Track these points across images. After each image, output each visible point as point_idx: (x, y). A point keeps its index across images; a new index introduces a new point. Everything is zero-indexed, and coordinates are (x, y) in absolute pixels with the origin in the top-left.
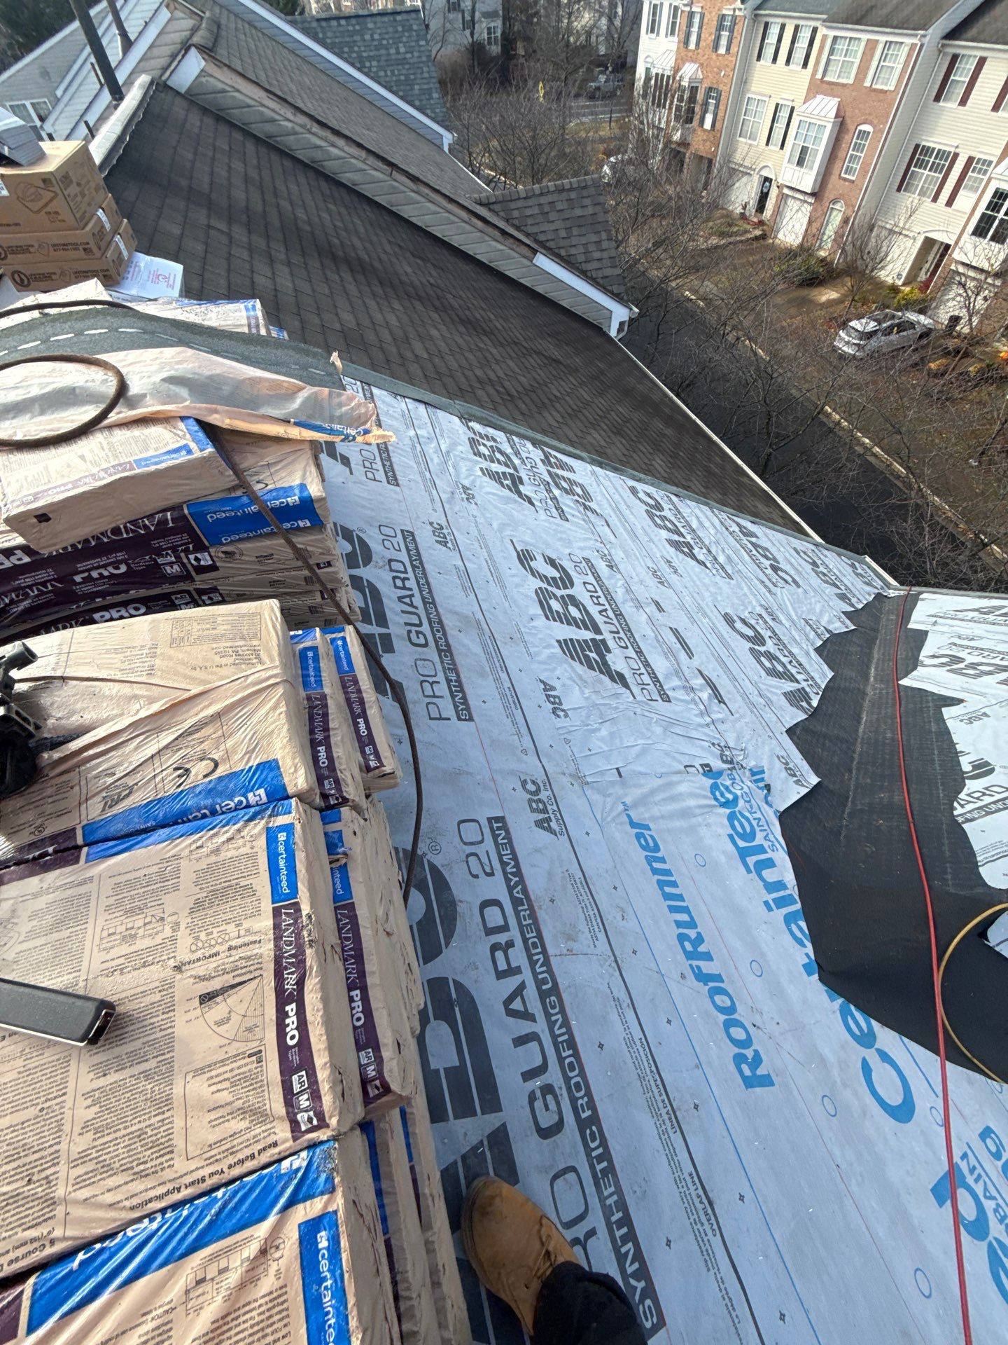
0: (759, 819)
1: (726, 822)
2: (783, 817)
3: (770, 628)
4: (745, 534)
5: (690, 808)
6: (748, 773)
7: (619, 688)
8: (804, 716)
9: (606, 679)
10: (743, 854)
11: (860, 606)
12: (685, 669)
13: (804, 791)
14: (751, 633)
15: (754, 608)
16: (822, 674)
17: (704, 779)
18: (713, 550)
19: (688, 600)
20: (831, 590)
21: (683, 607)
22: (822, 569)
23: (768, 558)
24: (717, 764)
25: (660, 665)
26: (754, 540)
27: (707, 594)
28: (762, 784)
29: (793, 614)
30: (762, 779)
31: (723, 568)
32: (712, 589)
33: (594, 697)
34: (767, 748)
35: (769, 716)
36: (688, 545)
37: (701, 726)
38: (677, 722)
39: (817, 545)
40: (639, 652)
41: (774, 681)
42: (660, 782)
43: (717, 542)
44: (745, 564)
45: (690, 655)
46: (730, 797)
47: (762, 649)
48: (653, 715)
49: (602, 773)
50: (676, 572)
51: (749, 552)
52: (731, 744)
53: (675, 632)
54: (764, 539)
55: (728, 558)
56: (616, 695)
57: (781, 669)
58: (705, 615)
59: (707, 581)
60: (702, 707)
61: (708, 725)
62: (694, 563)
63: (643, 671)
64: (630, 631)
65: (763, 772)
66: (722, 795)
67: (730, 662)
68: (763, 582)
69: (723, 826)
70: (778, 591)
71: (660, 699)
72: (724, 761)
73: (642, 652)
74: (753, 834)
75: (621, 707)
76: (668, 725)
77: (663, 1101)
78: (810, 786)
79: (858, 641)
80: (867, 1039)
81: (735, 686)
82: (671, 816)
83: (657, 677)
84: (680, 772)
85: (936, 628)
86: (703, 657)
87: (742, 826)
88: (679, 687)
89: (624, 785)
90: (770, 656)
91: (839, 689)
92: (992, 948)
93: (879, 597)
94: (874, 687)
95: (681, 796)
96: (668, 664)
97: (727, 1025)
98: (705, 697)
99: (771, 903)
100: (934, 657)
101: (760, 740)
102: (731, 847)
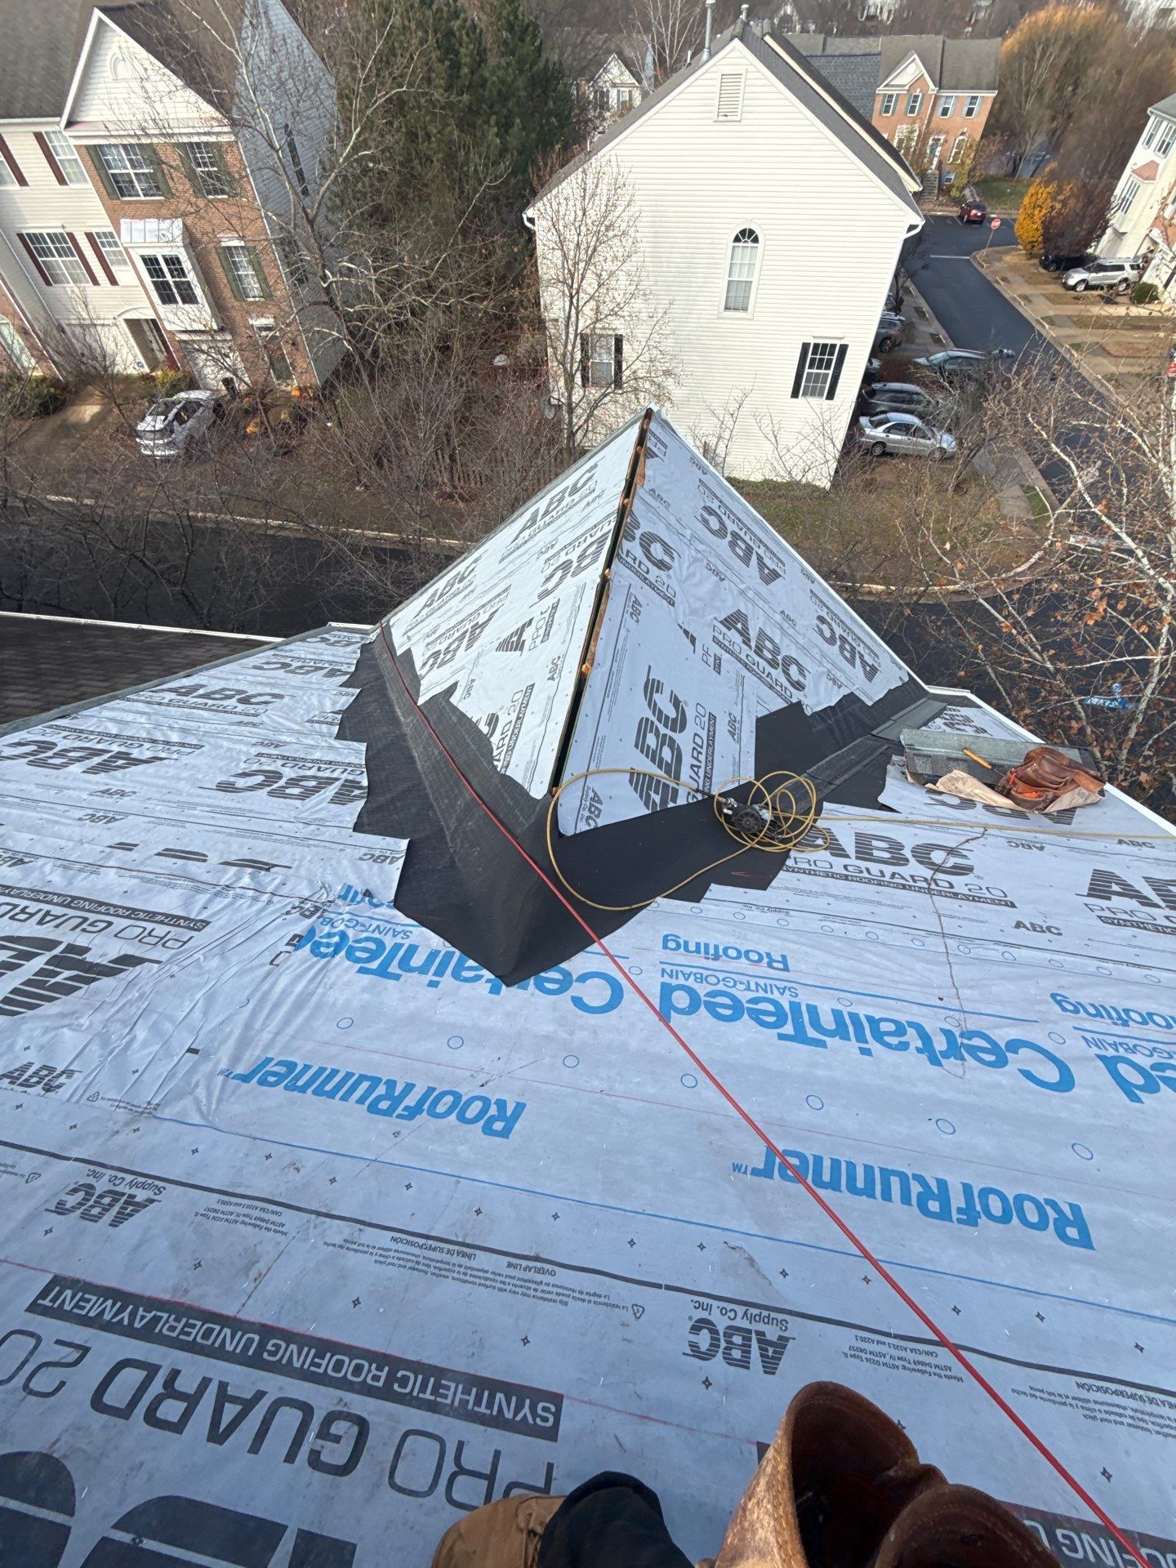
0: (378, 927)
1: (347, 963)
2: (398, 903)
3: (278, 757)
4: (186, 694)
5: (302, 993)
6: (339, 902)
7: (132, 973)
8: (362, 803)
9: (105, 982)
10: (382, 972)
11: (353, 669)
12: (205, 877)
13: (400, 863)
14: (260, 779)
15: (248, 753)
16: (355, 752)
17: (299, 952)
18: (159, 736)
19: (160, 810)
20: (316, 677)
21: (160, 821)
22: (295, 664)
23: (230, 697)
24: (301, 927)
25: (169, 901)
26: (201, 692)
27: (181, 785)
28: (359, 898)
29: (293, 726)
30: (356, 893)
31: (183, 745)
32: (185, 774)
33: (98, 1017)
34: (345, 863)
35: (328, 833)
36: (119, 756)
37: (263, 909)
38: (232, 934)
39: (275, 647)
40: (132, 913)
41: (315, 799)
42: (251, 1006)
43: (158, 726)
44: (210, 721)
45: (201, 857)
46: (336, 939)
47: (282, 783)
48: (196, 956)
49: (171, 1074)
50: (123, 794)
51: (205, 708)
52: (306, 894)
53: (168, 853)
54: (214, 681)
55: (183, 730)
56: (130, 984)
57: (313, 783)
58: (193, 805)
59: (172, 772)
60: (251, 893)
61: (269, 902)
62: (142, 767)
63: (149, 926)
64: (101, 904)
65: (350, 887)
66: (328, 945)
67: (254, 825)
68: (240, 723)
69: (347, 970)
70: (264, 718)
71: (194, 933)
72: (309, 917)
73: (134, 910)
74: (380, 944)
75: (147, 989)
76: (222, 948)
77: (449, 1252)
78: (404, 854)
79: (370, 699)
80: (566, 983)
81: (276, 841)
82: (287, 1022)
83: (173, 917)
84: (268, 974)
85: (412, 641)
86: (220, 846)
87: (365, 950)
88: (210, 901)
89: (207, 1055)
90: (294, 782)
91: (379, 752)
92: (575, 835)
93: (365, 648)
94: (408, 723)
95: (285, 993)
96: (180, 891)
97: (461, 1118)
98: (246, 880)
99: (435, 978)
100: (424, 664)
101: (333, 862)
102: (366, 979)
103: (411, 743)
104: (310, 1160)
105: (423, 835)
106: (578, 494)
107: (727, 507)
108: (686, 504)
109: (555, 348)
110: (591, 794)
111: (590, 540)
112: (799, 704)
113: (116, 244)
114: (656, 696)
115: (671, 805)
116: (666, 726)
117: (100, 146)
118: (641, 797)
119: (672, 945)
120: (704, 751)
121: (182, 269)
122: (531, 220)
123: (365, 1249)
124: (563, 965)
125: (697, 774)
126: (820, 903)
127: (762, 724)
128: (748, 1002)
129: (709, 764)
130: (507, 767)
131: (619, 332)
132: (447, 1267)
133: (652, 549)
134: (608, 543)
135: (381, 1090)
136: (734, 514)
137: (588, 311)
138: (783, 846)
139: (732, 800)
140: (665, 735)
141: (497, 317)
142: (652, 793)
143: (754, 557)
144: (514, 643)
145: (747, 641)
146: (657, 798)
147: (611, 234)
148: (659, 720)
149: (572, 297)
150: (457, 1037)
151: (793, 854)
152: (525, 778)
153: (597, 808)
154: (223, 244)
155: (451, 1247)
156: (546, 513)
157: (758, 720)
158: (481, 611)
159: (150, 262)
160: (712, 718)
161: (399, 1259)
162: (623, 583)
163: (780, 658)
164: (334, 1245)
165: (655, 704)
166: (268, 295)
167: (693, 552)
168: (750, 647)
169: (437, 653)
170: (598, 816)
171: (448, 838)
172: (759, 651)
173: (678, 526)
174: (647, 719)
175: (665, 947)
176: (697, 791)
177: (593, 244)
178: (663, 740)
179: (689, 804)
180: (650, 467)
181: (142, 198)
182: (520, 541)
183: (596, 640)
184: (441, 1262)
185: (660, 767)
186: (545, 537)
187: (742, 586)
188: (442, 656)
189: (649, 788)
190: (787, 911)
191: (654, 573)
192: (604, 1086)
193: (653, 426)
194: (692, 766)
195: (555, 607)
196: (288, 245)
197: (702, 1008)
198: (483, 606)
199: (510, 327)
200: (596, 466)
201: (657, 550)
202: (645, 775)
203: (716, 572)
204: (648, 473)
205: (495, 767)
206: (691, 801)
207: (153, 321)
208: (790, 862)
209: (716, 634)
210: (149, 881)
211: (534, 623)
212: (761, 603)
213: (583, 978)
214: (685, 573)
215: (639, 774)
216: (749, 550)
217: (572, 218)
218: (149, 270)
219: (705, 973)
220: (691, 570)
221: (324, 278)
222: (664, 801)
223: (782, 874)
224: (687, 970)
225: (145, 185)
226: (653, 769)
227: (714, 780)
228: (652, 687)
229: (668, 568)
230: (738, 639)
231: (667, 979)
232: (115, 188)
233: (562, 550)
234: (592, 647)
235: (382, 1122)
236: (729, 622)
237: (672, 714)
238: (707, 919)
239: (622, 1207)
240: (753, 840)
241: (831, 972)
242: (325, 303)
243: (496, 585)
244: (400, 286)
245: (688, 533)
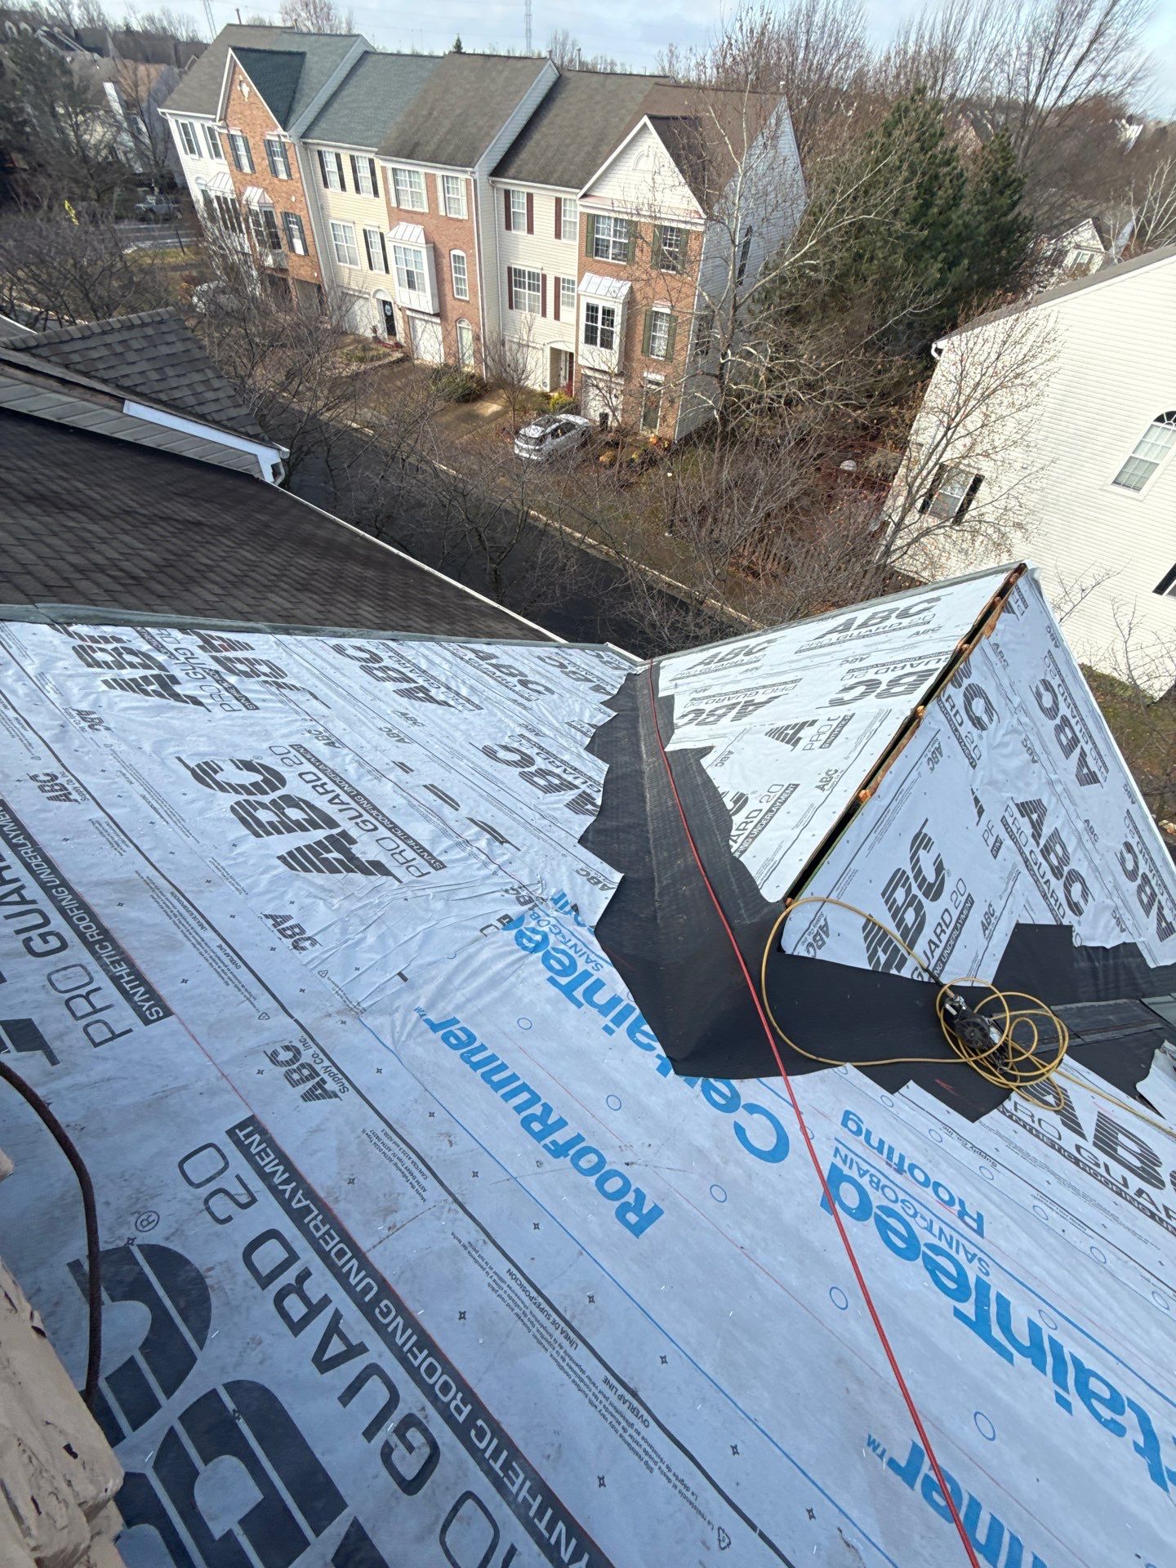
0: (575, 945)
1: (541, 966)
2: (598, 931)
3: (536, 745)
4: (482, 659)
5: (498, 973)
6: (550, 903)
7: (378, 879)
8: (591, 819)
9: (358, 876)
10: (568, 991)
11: (615, 692)
12: (452, 824)
13: (611, 893)
14: (516, 757)
15: (513, 731)
16: (598, 769)
17: (505, 932)
18: (453, 685)
19: (437, 749)
20: (584, 686)
21: (434, 758)
22: (571, 668)
23: (514, 675)
24: (515, 910)
25: (421, 831)
26: (494, 661)
27: (457, 734)
28: (568, 908)
29: (554, 722)
30: (567, 903)
31: (468, 701)
32: (463, 727)
33: (346, 904)
34: (564, 869)
35: (558, 834)
36: (422, 689)
37: (488, 877)
38: (459, 886)
39: (559, 647)
40: (393, 828)
41: (553, 797)
42: (455, 962)
43: (455, 676)
44: (493, 690)
45: (455, 805)
46: (538, 938)
47: (533, 769)
48: (428, 891)
49: (381, 989)
50: (415, 722)
51: (492, 676)
52: (526, 882)
53: (431, 788)
54: (505, 657)
55: (472, 688)
56: (376, 889)
57: (557, 782)
58: (462, 757)
59: (454, 720)
60: (483, 857)
61: (495, 873)
62: (434, 706)
63: (403, 846)
64: (375, 808)
65: (564, 895)
66: (530, 940)
67: (502, 797)
68: (515, 701)
69: (539, 972)
70: (533, 704)
71: (431, 870)
72: (522, 904)
73: (396, 826)
74: (573, 964)
75: (386, 900)
76: (449, 894)
77: (554, 1323)
78: (616, 886)
79: (622, 726)
80: (732, 1103)
81: (514, 819)
82: (479, 993)
83: (421, 847)
84: (476, 940)
85: (680, 689)
86: (471, 803)
87: (559, 962)
88: (451, 847)
89: (412, 988)
90: (542, 773)
91: (617, 778)
92: (792, 956)
93: (630, 677)
94: (648, 763)
95: (485, 965)
96: (432, 827)
97: (600, 1184)
98: (483, 844)
99: (611, 1025)
100: (684, 716)
101: (555, 863)
102: (554, 991)
103: (646, 781)
104: (464, 1142)
105: (636, 876)
106: (909, 620)
107: (1067, 689)
108: (1027, 672)
109: (909, 470)
110: (822, 923)
111: (908, 669)
112: (1070, 928)
113: (573, 290)
114: (921, 852)
115: (894, 971)
116: (920, 887)
117: (598, 216)
118: (868, 948)
119: (852, 1126)
120: (948, 932)
121: (612, 321)
122: (939, 351)
123: (483, 1264)
124: (734, 1082)
125: (932, 952)
126: (1040, 1177)
127: (1023, 934)
128: (926, 1245)
129: (949, 948)
130: (742, 852)
131: (981, 473)
132: (548, 1338)
133: (974, 703)
134: (932, 680)
135: (537, 1109)
136: (1072, 699)
137: (961, 445)
138: (1004, 1081)
139: (961, 999)
140: (915, 897)
141: (865, 428)
142: (880, 950)
143: (1077, 751)
144: (790, 736)
145: (1036, 836)
146: (883, 958)
147: (1018, 381)
148: (916, 878)
149: (948, 428)
150: (617, 1101)
151: (1014, 1096)
152: (759, 872)
153: (822, 939)
154: (654, 309)
155: (558, 1320)
156: (864, 625)
157: (1018, 925)
158: (761, 691)
159: (592, 309)
160: (970, 901)
161: (510, 1298)
162: (932, 725)
163: (1066, 869)
164: (460, 1241)
165: (918, 860)
166: (669, 358)
167: (1015, 722)
168: (1038, 844)
169: (701, 712)
170: (820, 947)
171: (657, 891)
172: (1046, 852)
173: (1009, 690)
174: (904, 872)
175: (844, 1124)
176: (926, 970)
177: (994, 386)
178: (912, 901)
179: (912, 980)
180: (1003, 623)
181: (610, 260)
182: (825, 640)
183: (886, 771)
184: (545, 1328)
185: (898, 926)
186: (857, 647)
187: (1054, 777)
188: (704, 716)
189: (879, 943)
190: (995, 1163)
191: (967, 727)
192: (747, 1243)
193: (1021, 582)
194: (931, 942)
195: (846, 720)
196: (706, 322)
197: (872, 1220)
198: (764, 687)
199: (873, 438)
200: (938, 599)
201: (978, 706)
202: (880, 928)
203: (1031, 751)
204: (999, 626)
205: (730, 847)
206: (915, 977)
207: (571, 355)
208: (1008, 1104)
209: (1007, 815)
210: (413, 806)
211: (817, 725)
212: (1067, 802)
213: (752, 1108)
214: (998, 739)
215: (875, 924)
216: (1075, 741)
217: (982, 359)
218: (588, 315)
219: (884, 1181)
220: (1006, 739)
221: (724, 356)
222: (888, 964)
223: (995, 1111)
224: (865, 1167)
225: (617, 251)
226: (890, 925)
227: (947, 967)
228: (921, 841)
229: (983, 728)
230: (1028, 830)
231: (838, 1162)
232: (594, 248)
233: (872, 667)
234: (878, 777)
235: (531, 1143)
236: (1025, 808)
237: (931, 877)
238: (896, 1117)
239: (735, 1399)
240: (971, 1056)
241: (1036, 1270)
242: (716, 376)
243: (784, 672)
244: (787, 378)
245: (1016, 700)
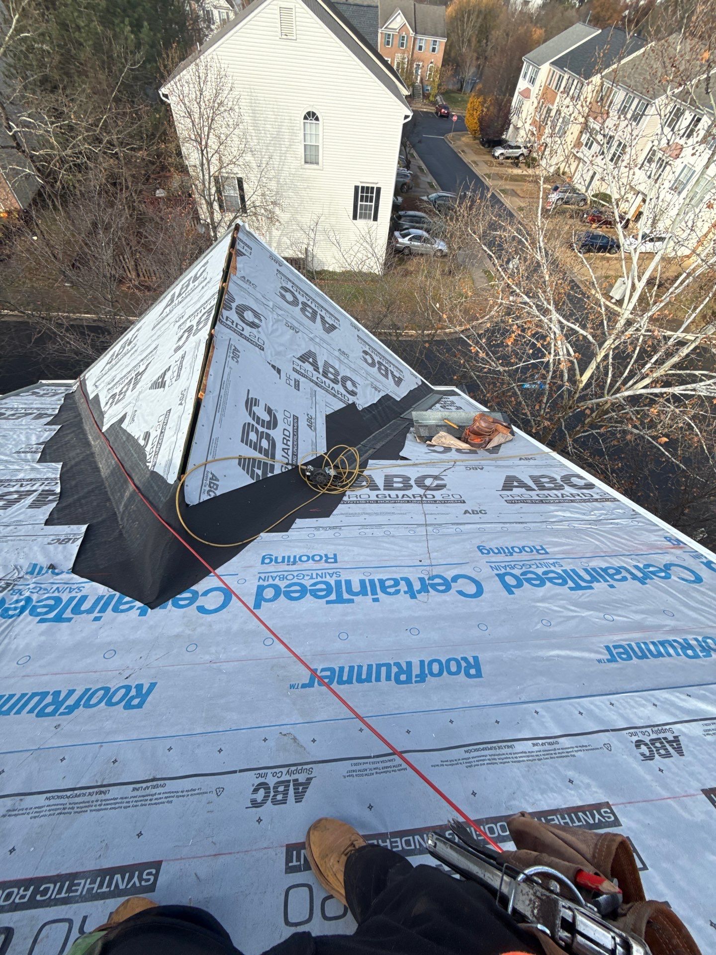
0: (58, 588)
1: (30, 618)
2: (75, 569)
6: (28, 576)
8: (54, 505)
11: (56, 412)
13: (80, 542)
16: (53, 470)
20: (26, 421)
28: (44, 571)
30: (41, 568)
34: (36, 548)
65: (35, 565)
69: (29, 623)
77: (89, 794)
78: (83, 535)
85: (99, 389)
91: (72, 467)
92: (200, 504)
100: (107, 403)
101: (26, 550)
105: (100, 519)
107: (298, 287)
108: (269, 285)
110: (210, 476)
111: (203, 312)
112: (353, 404)
114: (254, 408)
115: (270, 475)
116: (263, 426)
118: (248, 472)
120: (291, 439)
122: (166, 96)
123: (24, 811)
125: (287, 454)
126: (360, 519)
127: (330, 418)
129: (295, 447)
130: (154, 466)
131: (238, 176)
132: (87, 804)
133: (245, 315)
134: (213, 313)
139: (313, 467)
140: (262, 432)
142: (256, 470)
144: (160, 383)
146: (260, 472)
148: (258, 423)
150: (112, 650)
151: (348, 493)
152: (164, 471)
153: (215, 484)
157: (327, 416)
158: (141, 364)
160: (296, 418)
161: (50, 810)
163: (339, 378)
165: (254, 413)
167: (275, 316)
168: (319, 372)
169: (115, 395)
170: (216, 489)
171: (119, 519)
172: (325, 374)
173: (264, 300)
174: (249, 424)
176: (287, 464)
178: (261, 436)
179: (283, 473)
180: (240, 263)
182: (164, 315)
183: (207, 376)
184: (83, 803)
185: (260, 452)
186: (179, 310)
187: (312, 336)
188: (117, 397)
189: (253, 466)
190: (340, 528)
191: (248, 330)
192: (213, 657)
193: (240, 235)
194: (283, 449)
195: (183, 357)
198: (142, 360)
201: (249, 316)
202: (250, 458)
203: (293, 328)
204: (238, 266)
205: (148, 467)
206: (284, 471)
208: (345, 498)
209: (295, 366)
211: (171, 368)
212: (325, 345)
214: (270, 329)
215: (245, 458)
219: (286, 574)
220: (275, 327)
222: (265, 473)
223: (340, 506)
224: (275, 574)
226: (256, 455)
227: (299, 456)
228: (251, 403)
229: (258, 326)
230: (310, 368)
233: (188, 319)
234: (204, 381)
235: (47, 721)
236: (303, 358)
237: (267, 418)
240: (324, 489)
243: (150, 345)
245: (271, 304)
